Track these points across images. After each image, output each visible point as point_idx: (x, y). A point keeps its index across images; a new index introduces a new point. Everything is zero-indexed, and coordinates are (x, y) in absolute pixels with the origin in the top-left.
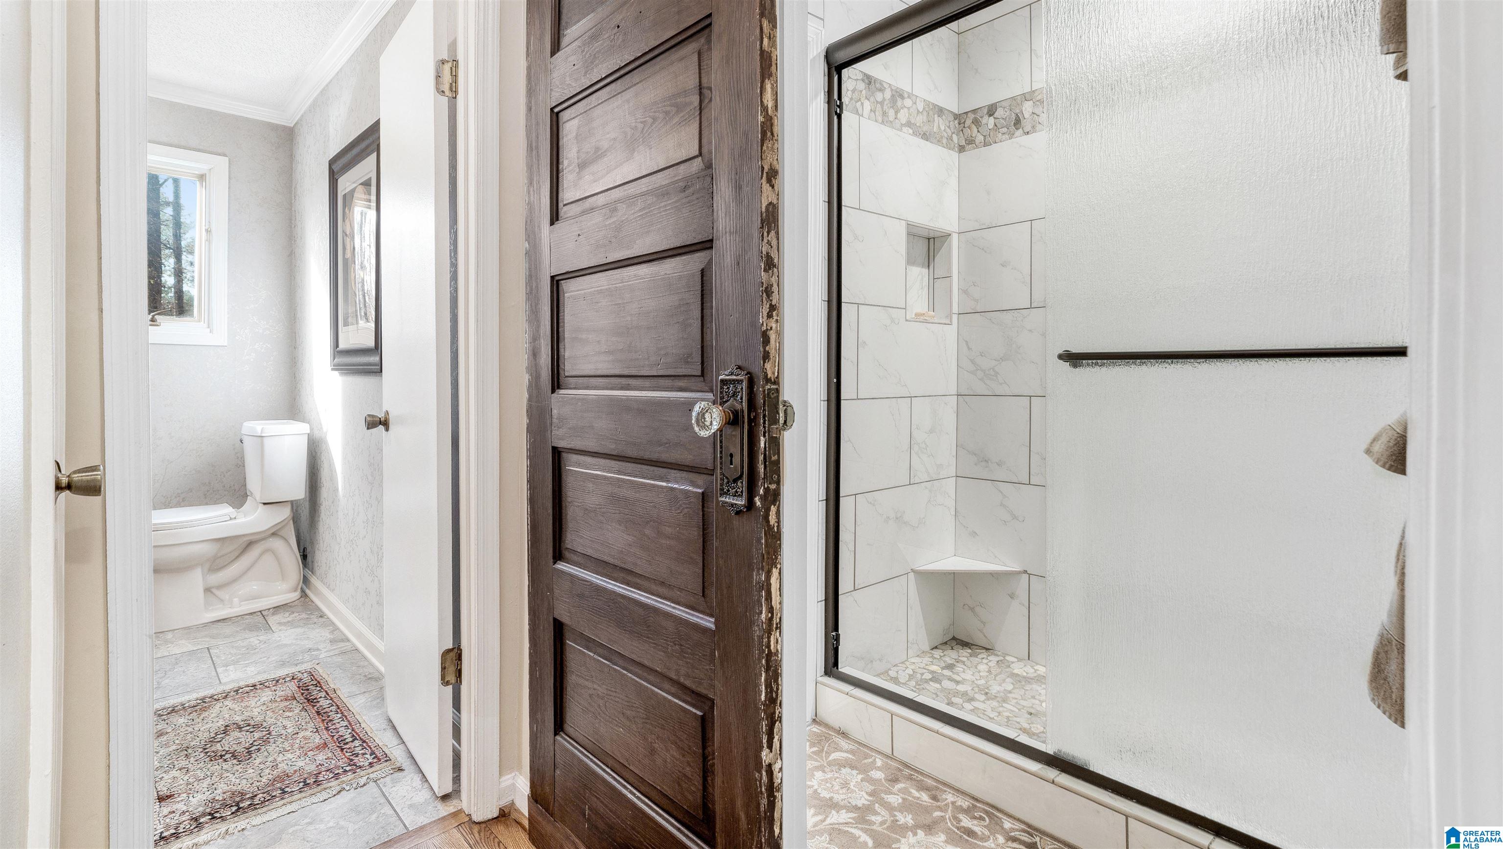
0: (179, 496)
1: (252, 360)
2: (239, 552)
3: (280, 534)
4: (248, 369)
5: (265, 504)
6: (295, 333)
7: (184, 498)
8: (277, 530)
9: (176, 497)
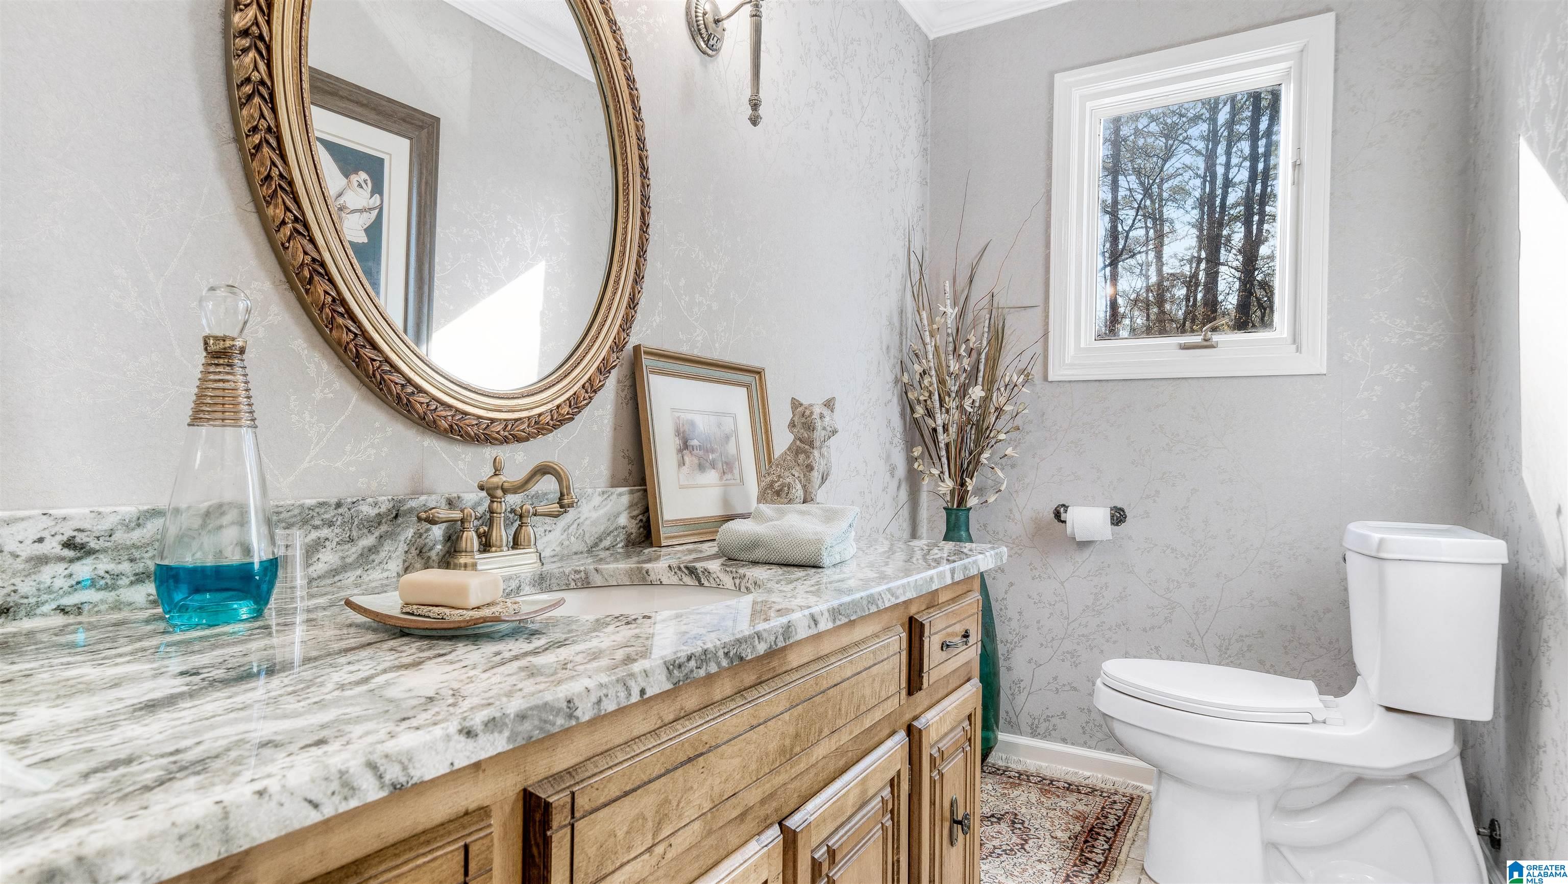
0: (1243, 641)
1: (1375, 399)
2: (1336, 789)
3: (1429, 780)
4: (1366, 417)
5: (1389, 709)
6: (1473, 337)
7: (1249, 646)
8: (1427, 771)
9: (1237, 641)
